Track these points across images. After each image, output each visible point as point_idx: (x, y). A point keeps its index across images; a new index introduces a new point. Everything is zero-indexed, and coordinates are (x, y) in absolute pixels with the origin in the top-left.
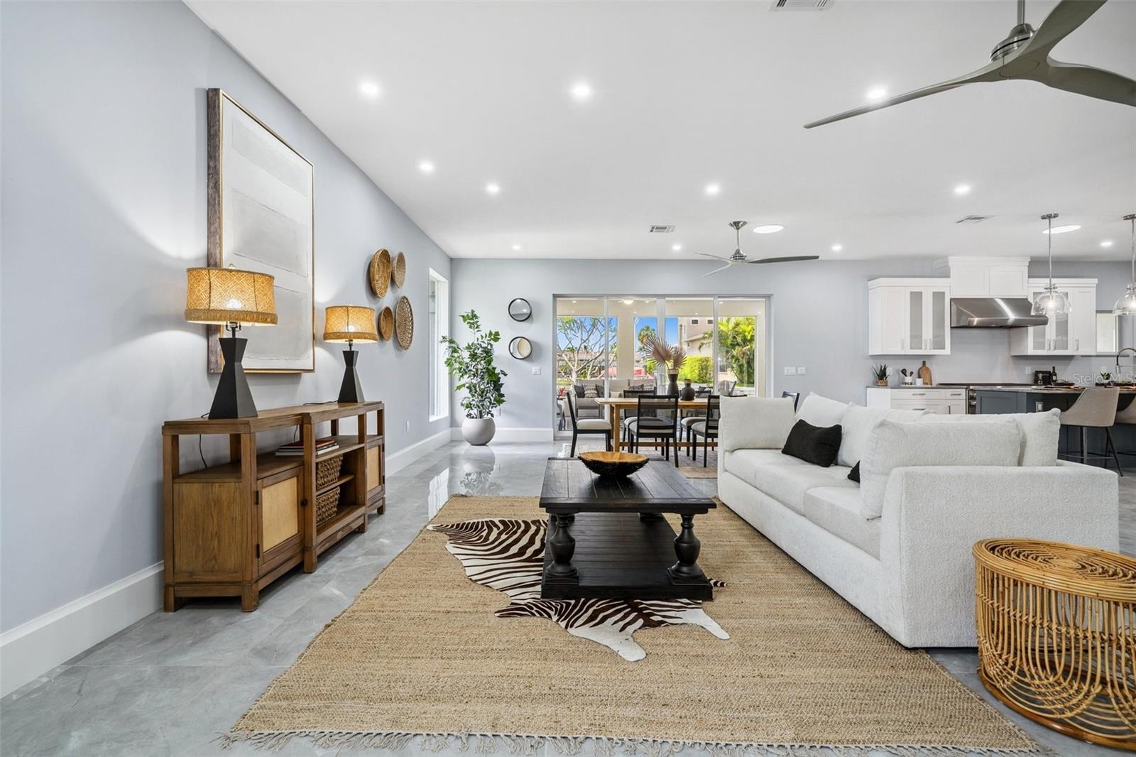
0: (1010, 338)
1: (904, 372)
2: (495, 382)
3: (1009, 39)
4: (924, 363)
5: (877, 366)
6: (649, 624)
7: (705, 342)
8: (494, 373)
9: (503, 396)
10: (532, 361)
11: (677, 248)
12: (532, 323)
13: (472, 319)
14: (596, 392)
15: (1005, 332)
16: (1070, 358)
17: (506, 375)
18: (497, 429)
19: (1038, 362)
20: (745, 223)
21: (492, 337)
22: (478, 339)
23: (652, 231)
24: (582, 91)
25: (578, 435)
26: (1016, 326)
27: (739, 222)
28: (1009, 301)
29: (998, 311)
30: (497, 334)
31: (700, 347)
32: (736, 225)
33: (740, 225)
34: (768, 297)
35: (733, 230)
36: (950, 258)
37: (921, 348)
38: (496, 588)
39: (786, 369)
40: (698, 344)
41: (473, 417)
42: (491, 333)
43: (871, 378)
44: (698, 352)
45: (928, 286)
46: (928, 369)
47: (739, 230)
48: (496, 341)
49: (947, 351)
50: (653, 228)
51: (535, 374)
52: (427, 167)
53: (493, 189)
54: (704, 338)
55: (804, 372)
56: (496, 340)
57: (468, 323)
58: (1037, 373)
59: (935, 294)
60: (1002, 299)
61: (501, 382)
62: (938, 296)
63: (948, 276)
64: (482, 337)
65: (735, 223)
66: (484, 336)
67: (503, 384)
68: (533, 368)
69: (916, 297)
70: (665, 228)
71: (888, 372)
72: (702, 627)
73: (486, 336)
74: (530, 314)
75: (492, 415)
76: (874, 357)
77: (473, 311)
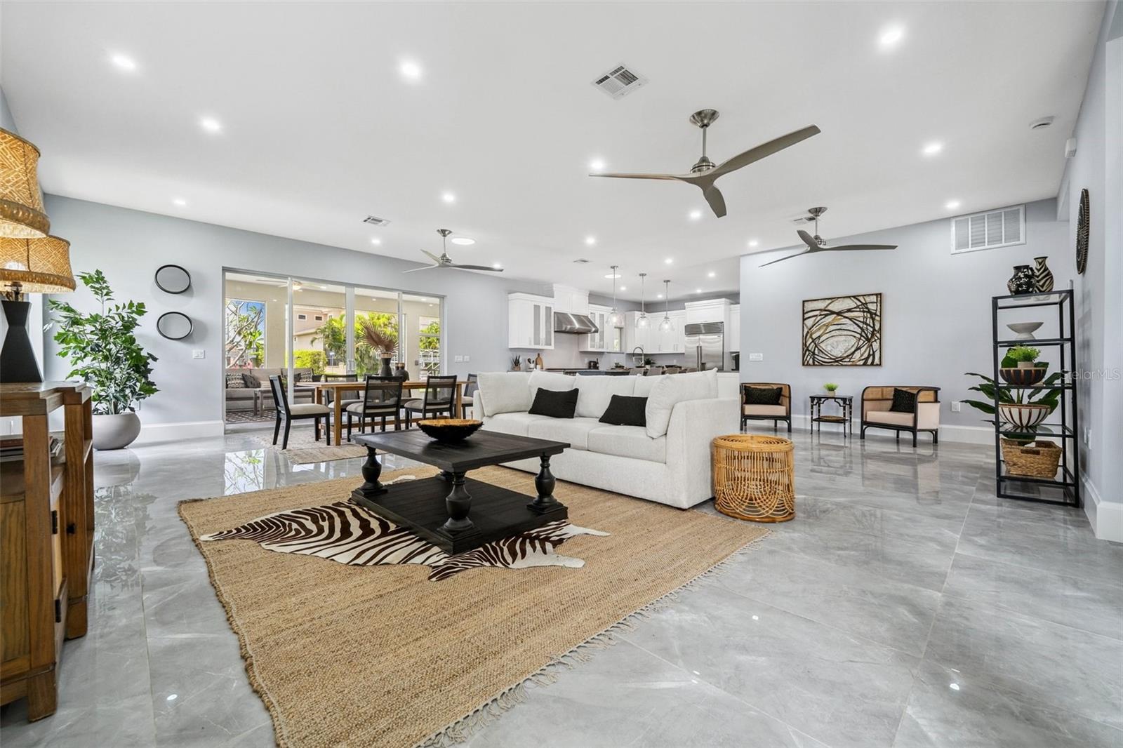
0: (578, 339)
1: (529, 360)
2: (140, 366)
3: (698, 164)
4: (539, 354)
5: (514, 355)
6: (556, 544)
7: (317, 336)
8: (139, 354)
9: (153, 384)
10: (193, 342)
11: (376, 242)
12: (192, 296)
13: (98, 282)
14: (242, 382)
15: (576, 336)
16: (602, 353)
17: (155, 359)
18: (142, 426)
19: (591, 355)
20: (450, 232)
21: (134, 309)
22: (110, 310)
23: (365, 221)
24: (411, 70)
25: (292, 421)
26: (579, 333)
27: (445, 231)
28: (576, 316)
29: (571, 323)
30: (141, 305)
31: (312, 342)
32: (443, 232)
33: (447, 233)
34: (442, 297)
35: (440, 236)
36: (554, 285)
37: (539, 344)
38: (395, 562)
39: (456, 357)
40: (311, 338)
41: (101, 414)
42: (131, 305)
43: (509, 365)
44: (310, 346)
45: (543, 302)
46: (541, 359)
47: (446, 238)
48: (140, 315)
49: (552, 347)
50: (369, 219)
51: (197, 358)
52: (124, 62)
53: (211, 125)
54: (316, 333)
55: (468, 360)
56: (141, 313)
57: (92, 287)
58: (590, 362)
59: (546, 307)
60: (572, 315)
61: (149, 367)
62: (548, 309)
63: (553, 297)
64: (118, 308)
65: (442, 230)
66: (121, 307)
67: (152, 370)
68: (194, 351)
69: (537, 308)
70: (380, 221)
71: (521, 360)
72: (586, 534)
73: (124, 307)
74: (189, 285)
75: (132, 409)
76: (511, 349)
77: (98, 272)
